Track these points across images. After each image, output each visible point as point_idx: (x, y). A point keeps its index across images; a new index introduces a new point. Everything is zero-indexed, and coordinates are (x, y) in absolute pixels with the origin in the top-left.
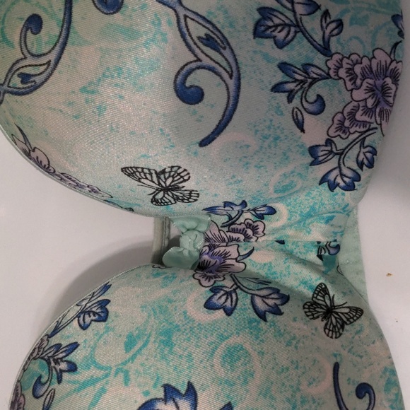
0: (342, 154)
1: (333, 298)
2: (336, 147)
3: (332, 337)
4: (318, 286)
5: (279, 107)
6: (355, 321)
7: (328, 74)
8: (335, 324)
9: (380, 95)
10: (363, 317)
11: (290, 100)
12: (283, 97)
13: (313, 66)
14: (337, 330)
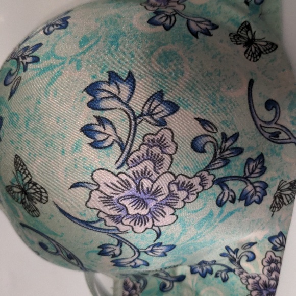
0: (135, 119)
1: (254, 33)
2: (147, 121)
3: (250, 60)
4: (243, 23)
5: (227, 126)
6: (270, 52)
7: (207, 171)
8: (254, 52)
9: (142, 196)
10: (277, 50)
11: (224, 135)
12: (229, 133)
13: (221, 167)
14: (255, 56)
